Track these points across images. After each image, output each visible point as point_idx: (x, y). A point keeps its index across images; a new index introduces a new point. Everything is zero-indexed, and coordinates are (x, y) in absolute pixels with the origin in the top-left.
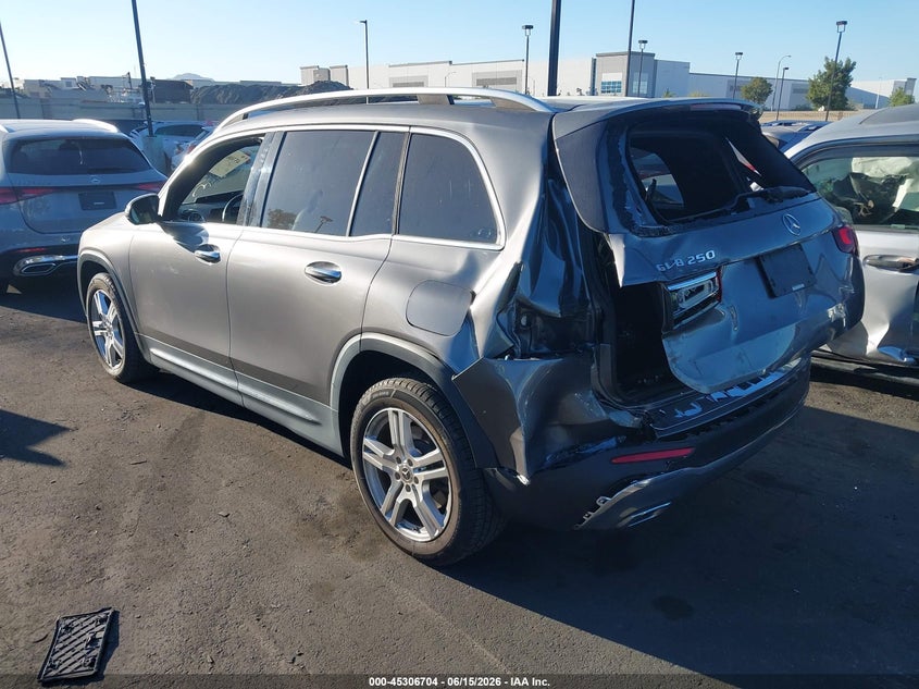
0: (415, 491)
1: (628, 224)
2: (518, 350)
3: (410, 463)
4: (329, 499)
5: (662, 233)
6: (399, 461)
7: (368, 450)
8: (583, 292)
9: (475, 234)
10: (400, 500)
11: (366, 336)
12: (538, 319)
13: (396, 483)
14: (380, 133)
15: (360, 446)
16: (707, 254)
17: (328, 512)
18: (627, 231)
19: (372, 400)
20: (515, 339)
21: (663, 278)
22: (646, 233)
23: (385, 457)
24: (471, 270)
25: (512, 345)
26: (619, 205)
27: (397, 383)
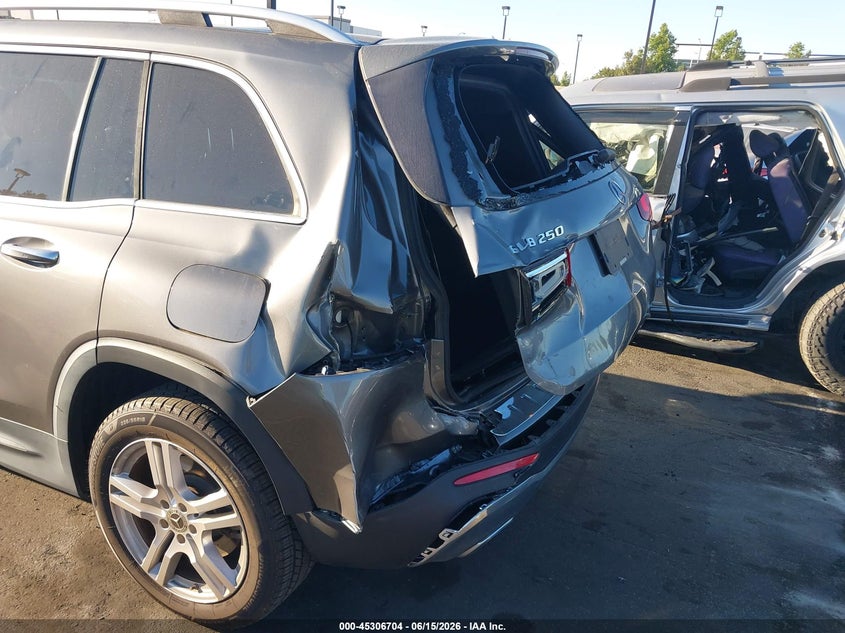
0: (192, 542)
1: (472, 193)
2: (336, 358)
3: (183, 508)
4: (62, 549)
5: (508, 206)
6: (166, 505)
7: (116, 490)
8: (410, 277)
9: (262, 202)
10: (169, 554)
11: (104, 343)
12: (357, 313)
13: (162, 533)
14: (104, 60)
15: (104, 488)
16: (556, 230)
17: (61, 569)
18: (473, 203)
19: (119, 428)
20: (334, 345)
21: (519, 263)
22: (492, 206)
23: (144, 501)
24: (259, 251)
25: (329, 351)
26: (460, 168)
27: (157, 404)
